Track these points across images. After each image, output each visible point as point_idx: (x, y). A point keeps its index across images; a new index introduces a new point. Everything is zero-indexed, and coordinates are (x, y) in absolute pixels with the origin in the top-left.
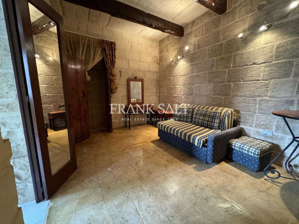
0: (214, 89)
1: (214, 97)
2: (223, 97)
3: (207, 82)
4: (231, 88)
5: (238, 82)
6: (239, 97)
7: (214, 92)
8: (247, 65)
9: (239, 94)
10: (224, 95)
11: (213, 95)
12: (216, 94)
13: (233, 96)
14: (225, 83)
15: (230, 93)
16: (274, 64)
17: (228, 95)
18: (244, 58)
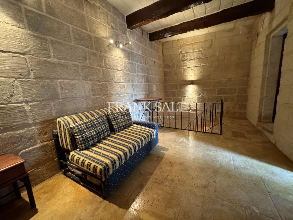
0: (93, 88)
1: (95, 99)
2: (103, 97)
3: (81, 78)
4: (108, 87)
5: (111, 82)
6: (114, 96)
7: (94, 92)
8: (113, 69)
9: (114, 93)
10: (104, 95)
11: (93, 96)
12: (96, 94)
13: (110, 95)
14: (102, 82)
15: (108, 93)
16: (124, 73)
17: (107, 95)
18: (111, 62)
